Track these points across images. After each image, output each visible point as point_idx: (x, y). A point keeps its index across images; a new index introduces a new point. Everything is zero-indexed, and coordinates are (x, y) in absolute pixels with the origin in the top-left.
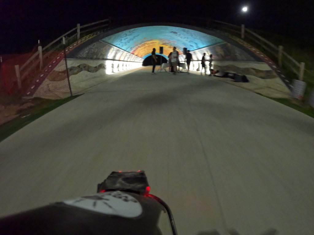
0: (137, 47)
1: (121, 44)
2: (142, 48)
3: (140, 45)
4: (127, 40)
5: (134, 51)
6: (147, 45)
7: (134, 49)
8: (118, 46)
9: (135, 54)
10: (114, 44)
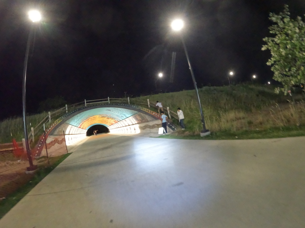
0: (83, 122)
1: (74, 123)
2: (86, 122)
3: (85, 121)
4: (77, 119)
5: (81, 125)
6: (90, 120)
7: (81, 124)
8: (72, 124)
9: (81, 128)
10: (70, 124)
